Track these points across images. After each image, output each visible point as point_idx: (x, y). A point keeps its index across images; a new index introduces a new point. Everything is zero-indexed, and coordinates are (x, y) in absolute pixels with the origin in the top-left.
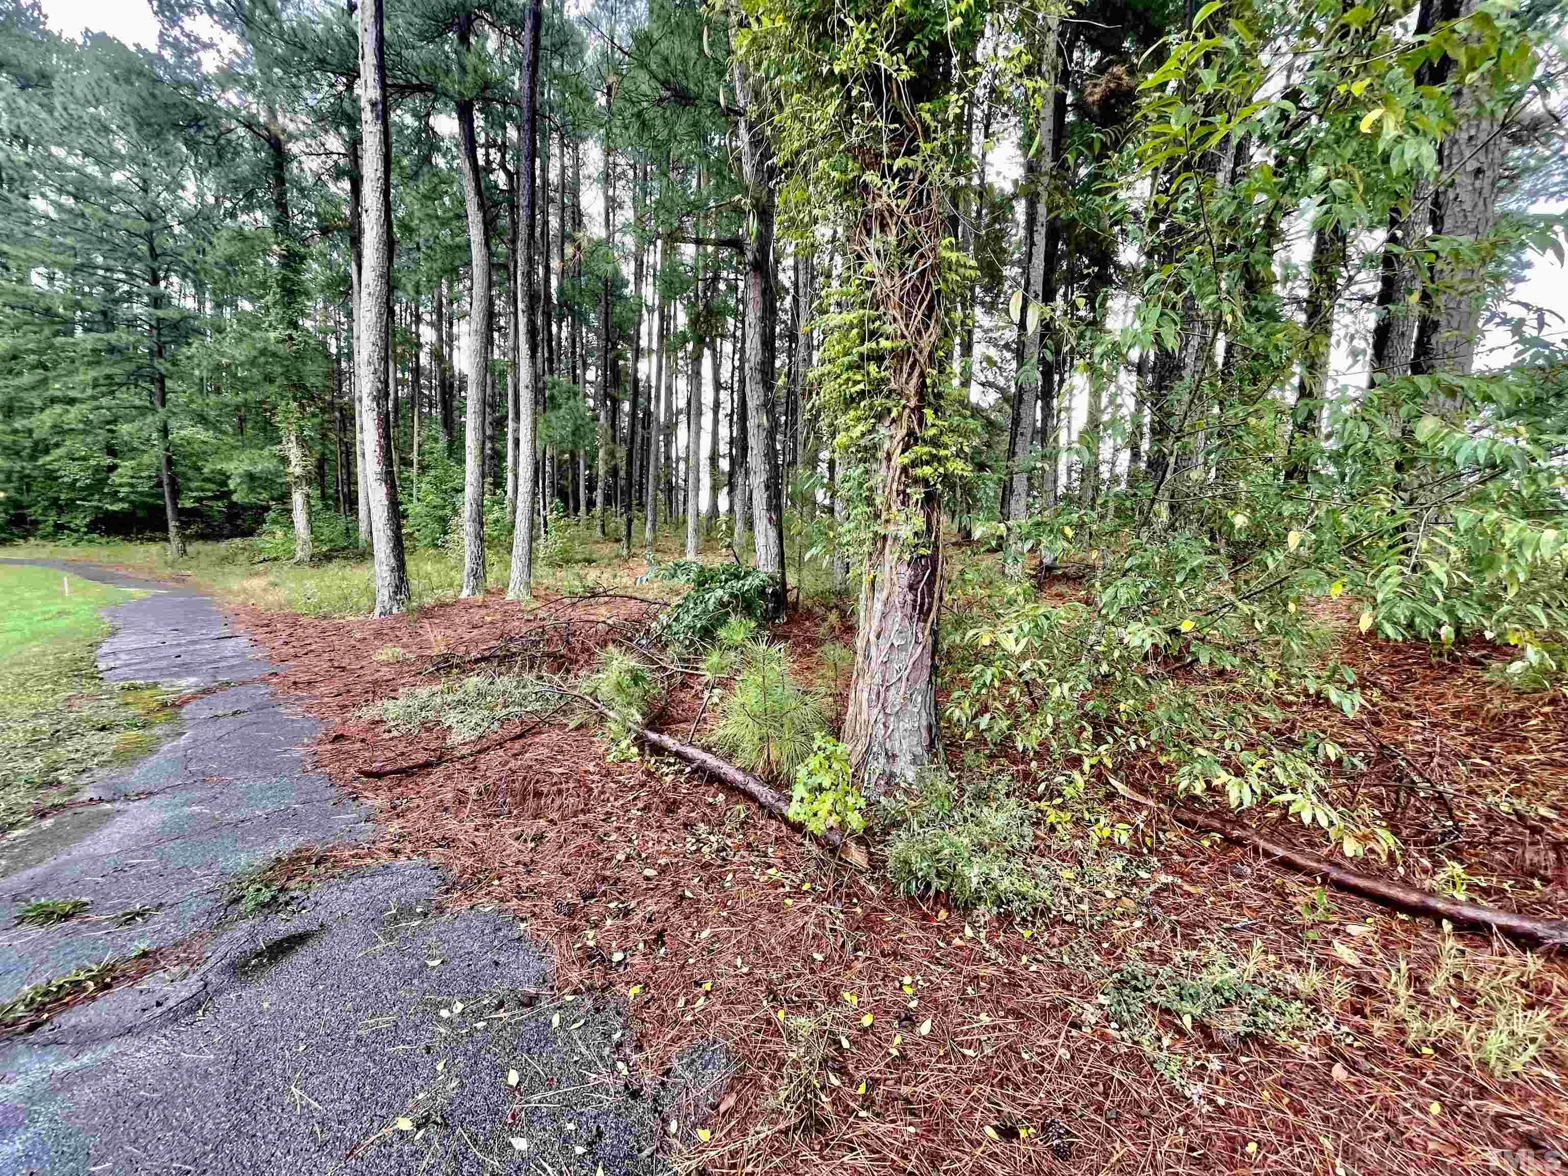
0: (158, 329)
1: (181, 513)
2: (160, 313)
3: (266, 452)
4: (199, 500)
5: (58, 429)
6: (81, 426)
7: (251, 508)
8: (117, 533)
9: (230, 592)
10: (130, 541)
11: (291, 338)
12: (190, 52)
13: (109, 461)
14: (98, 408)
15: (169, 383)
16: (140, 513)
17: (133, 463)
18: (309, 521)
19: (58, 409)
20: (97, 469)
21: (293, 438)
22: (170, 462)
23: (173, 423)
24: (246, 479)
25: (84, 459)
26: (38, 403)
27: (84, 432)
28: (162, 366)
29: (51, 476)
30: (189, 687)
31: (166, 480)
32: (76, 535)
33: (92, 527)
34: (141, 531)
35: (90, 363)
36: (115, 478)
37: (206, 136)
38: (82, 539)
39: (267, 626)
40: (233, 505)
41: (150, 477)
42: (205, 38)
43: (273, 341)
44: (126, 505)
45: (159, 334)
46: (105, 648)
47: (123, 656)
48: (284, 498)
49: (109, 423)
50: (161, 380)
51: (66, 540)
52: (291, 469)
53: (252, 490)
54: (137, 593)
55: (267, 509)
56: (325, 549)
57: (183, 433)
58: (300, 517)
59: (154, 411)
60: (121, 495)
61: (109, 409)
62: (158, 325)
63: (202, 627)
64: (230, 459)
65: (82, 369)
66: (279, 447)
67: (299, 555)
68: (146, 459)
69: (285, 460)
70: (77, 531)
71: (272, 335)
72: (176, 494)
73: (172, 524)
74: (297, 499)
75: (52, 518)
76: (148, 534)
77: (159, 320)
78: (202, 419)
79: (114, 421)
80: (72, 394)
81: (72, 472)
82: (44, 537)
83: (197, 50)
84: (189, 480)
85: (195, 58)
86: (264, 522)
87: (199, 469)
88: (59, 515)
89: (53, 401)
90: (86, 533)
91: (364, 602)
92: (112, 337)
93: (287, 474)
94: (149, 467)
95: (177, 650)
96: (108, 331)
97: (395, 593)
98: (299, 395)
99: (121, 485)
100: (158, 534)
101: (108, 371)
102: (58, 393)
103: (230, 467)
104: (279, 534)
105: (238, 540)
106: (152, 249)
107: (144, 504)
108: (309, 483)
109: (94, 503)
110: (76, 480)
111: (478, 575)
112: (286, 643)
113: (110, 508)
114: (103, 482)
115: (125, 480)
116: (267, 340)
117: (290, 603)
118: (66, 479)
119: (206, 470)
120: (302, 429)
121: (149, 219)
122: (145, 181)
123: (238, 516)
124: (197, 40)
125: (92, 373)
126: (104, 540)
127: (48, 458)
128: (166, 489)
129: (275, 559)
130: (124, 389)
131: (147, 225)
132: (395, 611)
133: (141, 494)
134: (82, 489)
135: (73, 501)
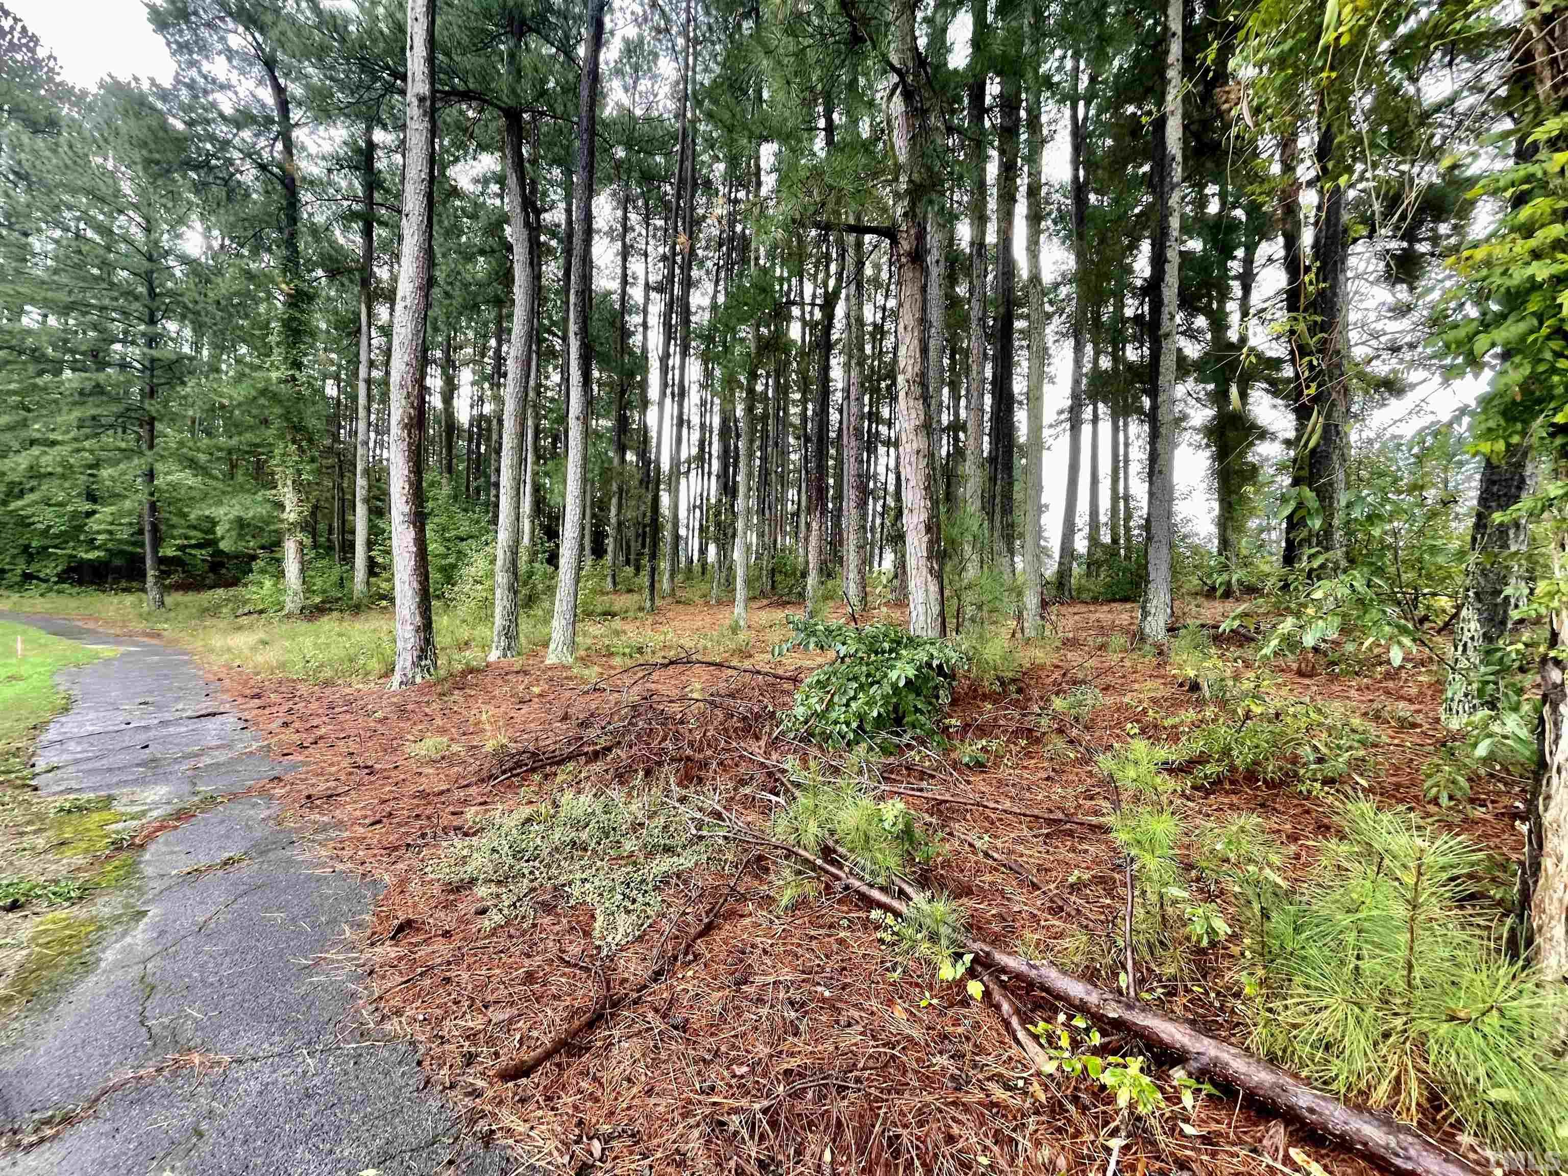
0: (152, 370)
1: (161, 561)
2: (155, 353)
3: (259, 497)
4: (181, 548)
5: (35, 473)
6: (59, 470)
7: (237, 557)
8: (92, 583)
9: (212, 651)
10: (104, 591)
11: (294, 378)
12: (206, 92)
13: (88, 507)
14: (78, 451)
15: (159, 426)
16: (117, 562)
17: (113, 509)
18: (302, 571)
19: (36, 451)
20: (75, 515)
21: (289, 483)
22: (153, 507)
23: (159, 467)
24: (235, 525)
25: (61, 504)
26: (16, 446)
27: (63, 477)
28: (153, 407)
29: (24, 523)
30: (156, 805)
31: (147, 527)
32: (44, 585)
33: (62, 578)
34: (116, 581)
35: (75, 403)
36: (93, 525)
37: (216, 178)
38: (51, 590)
39: (258, 696)
40: (219, 553)
41: (131, 524)
42: (222, 79)
43: (274, 380)
44: (102, 554)
45: (152, 376)
46: (52, 734)
47: (72, 746)
48: (274, 545)
49: (91, 467)
50: (151, 421)
51: (34, 589)
52: (285, 516)
53: (241, 537)
54: (106, 651)
55: (254, 558)
56: (318, 600)
57: (169, 478)
58: (292, 567)
59: (141, 453)
60: (98, 543)
61: (91, 452)
62: (152, 365)
63: (178, 699)
64: (220, 503)
65: (65, 409)
66: (274, 492)
67: (289, 606)
68: (127, 504)
69: (281, 506)
70: (46, 581)
71: (274, 375)
72: (157, 541)
73: (151, 573)
74: (290, 548)
75: (21, 566)
76: (124, 584)
77: (153, 360)
78: (192, 464)
79: (96, 465)
80: (52, 436)
81: (45, 518)
82: (9, 587)
83: (213, 91)
84: (173, 527)
85: (210, 98)
86: (251, 571)
87: (185, 516)
88: (28, 563)
89: (33, 442)
90: (56, 583)
91: (375, 665)
92: (101, 377)
93: (282, 521)
94: (130, 513)
95: (142, 737)
96: (97, 370)
97: (420, 658)
98: (299, 437)
99: (98, 532)
100: (134, 584)
101: (93, 412)
102: (37, 435)
103: (219, 512)
104: (268, 583)
105: (221, 591)
106: (151, 290)
107: (121, 552)
108: (303, 530)
109: (69, 551)
110: (50, 527)
111: (510, 634)
112: (286, 725)
113: (85, 556)
114: (80, 528)
115: (102, 527)
116: (268, 380)
117: (282, 665)
118: (39, 526)
119: (192, 516)
120: (299, 472)
121: (150, 259)
122: (148, 221)
123: (222, 565)
124: (214, 81)
125: (76, 414)
126: (77, 589)
127: (20, 503)
128: (147, 538)
129: (261, 612)
130: (111, 432)
131: (146, 264)
132: (418, 680)
133: (120, 541)
134: (56, 536)
135: (45, 548)
